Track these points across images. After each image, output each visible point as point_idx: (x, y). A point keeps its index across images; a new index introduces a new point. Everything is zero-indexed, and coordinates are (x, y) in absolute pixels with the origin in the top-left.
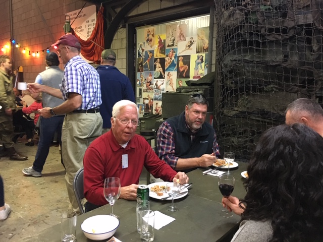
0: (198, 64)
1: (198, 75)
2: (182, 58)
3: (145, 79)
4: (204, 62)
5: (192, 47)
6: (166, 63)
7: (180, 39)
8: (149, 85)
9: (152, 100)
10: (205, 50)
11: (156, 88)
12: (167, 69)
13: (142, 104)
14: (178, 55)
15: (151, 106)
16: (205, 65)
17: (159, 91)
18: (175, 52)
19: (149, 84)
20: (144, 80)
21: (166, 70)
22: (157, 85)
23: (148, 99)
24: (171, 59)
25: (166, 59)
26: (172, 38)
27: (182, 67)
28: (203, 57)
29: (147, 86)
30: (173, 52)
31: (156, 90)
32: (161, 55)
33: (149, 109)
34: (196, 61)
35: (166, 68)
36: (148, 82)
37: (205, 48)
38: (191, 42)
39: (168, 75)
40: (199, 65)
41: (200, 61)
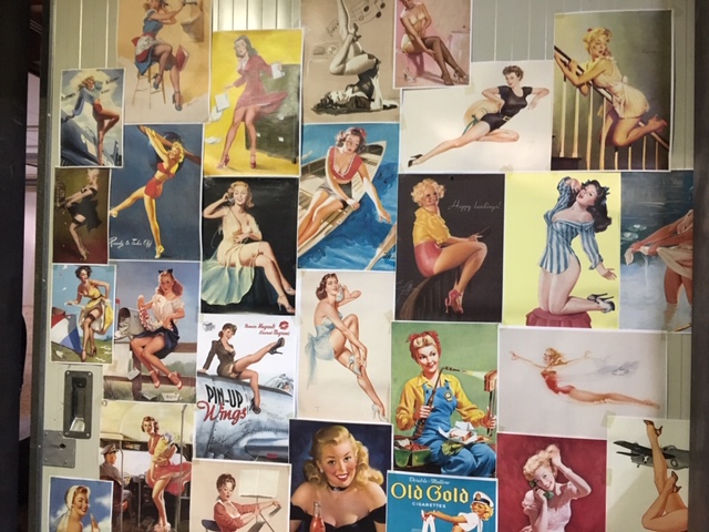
0: (569, 233)
1: (571, 307)
2: (440, 190)
3: (124, 313)
4: (614, 229)
5: (511, 125)
6: (302, 215)
7: (421, 71)
8: (161, 354)
9: (187, 451)
10: (622, 150)
11: (221, 375)
12: (317, 251)
13: (94, 477)
14: (403, 169)
15: (169, 498)
17: (246, 394)
18: (377, 150)
19: (158, 343)
20: (111, 313)
21: (306, 260)
22: (227, 357)
23: (144, 447)
24: (347, 188)
25: (302, 186)
26: (356, 63)
27: (435, 248)
28: (603, 192)
29: (137, 360)
30: (361, 149)
31: (219, 385)
32: (262, 157)
33: (153, 513)
34: (549, 218)
35: (302, 248)
36: (147, 334)
37: (620, 139)
39: (322, 293)
40: (577, 243)
41: (578, 215)
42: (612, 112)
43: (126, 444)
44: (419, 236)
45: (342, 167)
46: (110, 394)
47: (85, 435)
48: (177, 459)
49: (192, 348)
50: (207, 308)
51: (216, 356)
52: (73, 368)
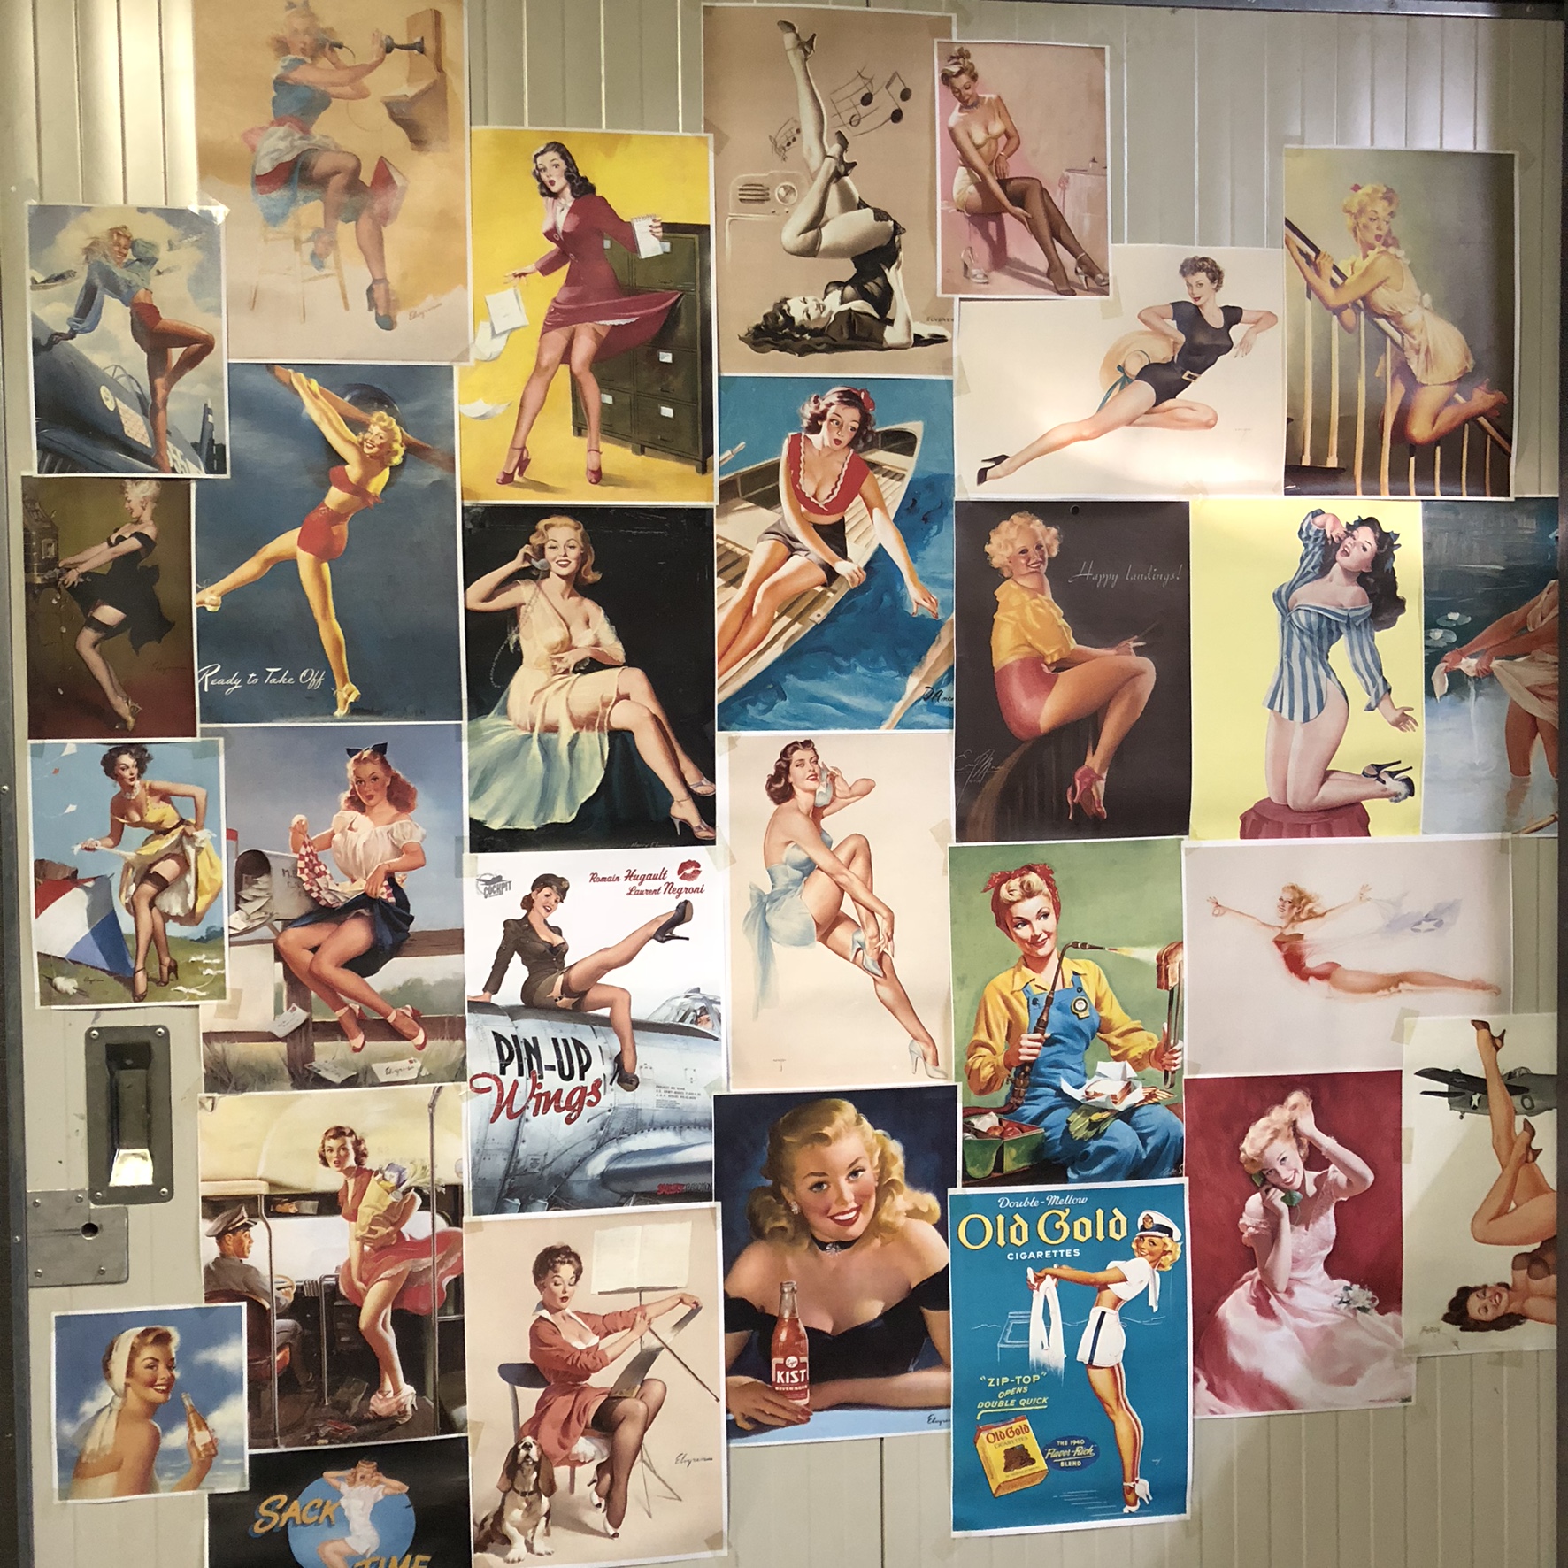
0: (1324, 631)
1: (1333, 792)
2: (1050, 537)
3: (252, 865)
4: (1412, 619)
5: (1201, 390)
6: (726, 600)
7: (1000, 258)
8: (365, 963)
10: (1422, 451)
11: (532, 1002)
12: (764, 688)
13: (190, 1296)
14: (967, 489)
15: (408, 1324)
16: (1433, 657)
17: (601, 1046)
18: (902, 442)
19: (355, 935)
21: (741, 711)
22: (547, 958)
23: (328, 1204)
25: (724, 529)
26: (845, 228)
27: (1042, 672)
28: (1387, 542)
29: (298, 984)
30: (863, 437)
31: (528, 1028)
32: (618, 456)
34: (1283, 599)
35: (728, 681)
36: (323, 914)
37: (1420, 429)
38: (1187, 316)
39: (780, 788)
40: (1339, 652)
41: (1340, 593)
42: (1404, 371)
43: (278, 1202)
44: (1006, 647)
45: (821, 483)
46: (222, 1078)
47: (159, 1190)
48: (420, 1225)
49: (452, 941)
50: (485, 839)
51: (517, 958)
52: (108, 1021)
